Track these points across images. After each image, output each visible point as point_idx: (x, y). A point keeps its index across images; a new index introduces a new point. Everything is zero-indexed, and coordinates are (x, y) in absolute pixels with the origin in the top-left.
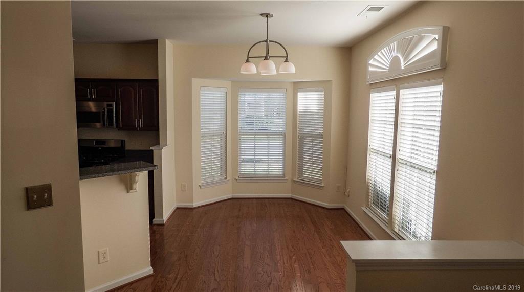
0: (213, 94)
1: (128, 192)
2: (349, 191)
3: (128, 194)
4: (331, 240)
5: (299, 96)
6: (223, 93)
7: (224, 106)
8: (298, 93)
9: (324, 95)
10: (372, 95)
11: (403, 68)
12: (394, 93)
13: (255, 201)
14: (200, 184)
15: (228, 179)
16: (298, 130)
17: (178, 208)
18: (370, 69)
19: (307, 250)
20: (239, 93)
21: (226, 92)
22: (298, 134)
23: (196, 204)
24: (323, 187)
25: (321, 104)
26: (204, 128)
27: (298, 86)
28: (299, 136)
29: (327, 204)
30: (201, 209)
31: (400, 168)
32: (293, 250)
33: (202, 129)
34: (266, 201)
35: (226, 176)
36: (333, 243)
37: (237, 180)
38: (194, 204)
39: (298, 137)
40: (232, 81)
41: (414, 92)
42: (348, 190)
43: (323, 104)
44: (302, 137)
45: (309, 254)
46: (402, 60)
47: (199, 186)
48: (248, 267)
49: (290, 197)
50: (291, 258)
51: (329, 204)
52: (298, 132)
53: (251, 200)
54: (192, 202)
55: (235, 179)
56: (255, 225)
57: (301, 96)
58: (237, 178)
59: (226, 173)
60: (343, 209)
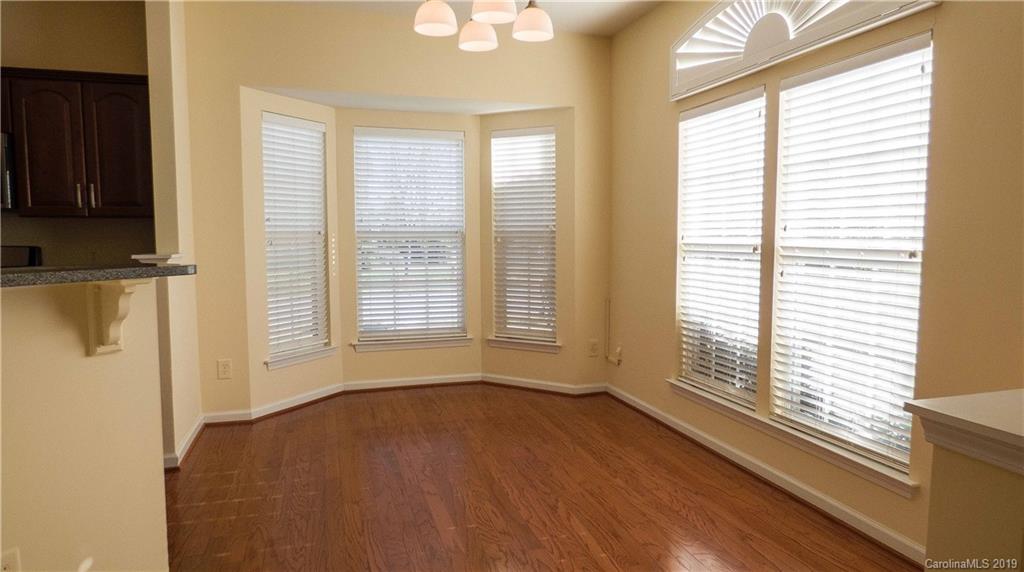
0: (294, 134)
1: (88, 353)
2: (621, 351)
3: (90, 359)
4: (620, 458)
5: (494, 147)
6: (315, 135)
7: (320, 174)
8: (493, 140)
9: (556, 140)
10: (682, 125)
11: (792, 36)
12: (760, 103)
13: (402, 395)
14: (267, 360)
15: (333, 345)
16: (494, 223)
17: (207, 426)
18: (680, 66)
19: (580, 484)
20: (355, 138)
21: (324, 134)
22: (494, 234)
23: (257, 411)
24: (559, 347)
25: (549, 161)
26: (272, 217)
27: (490, 125)
28: (496, 238)
29: (572, 386)
30: (273, 422)
31: (787, 270)
32: (549, 491)
33: (268, 220)
34: (429, 392)
35: (329, 337)
36: (629, 464)
37: (354, 346)
38: (253, 410)
39: (493, 239)
40: (338, 108)
41: (825, 87)
42: (619, 349)
43: (554, 161)
44: (504, 242)
45: (592, 494)
46: (788, 20)
47: (266, 363)
48: (456, 547)
49: (480, 379)
50: (554, 509)
51: (576, 384)
52: (494, 229)
53: (392, 393)
54: (249, 407)
55: (351, 345)
56: (427, 444)
57: (500, 147)
58: (355, 342)
59: (329, 331)
60: (606, 394)
